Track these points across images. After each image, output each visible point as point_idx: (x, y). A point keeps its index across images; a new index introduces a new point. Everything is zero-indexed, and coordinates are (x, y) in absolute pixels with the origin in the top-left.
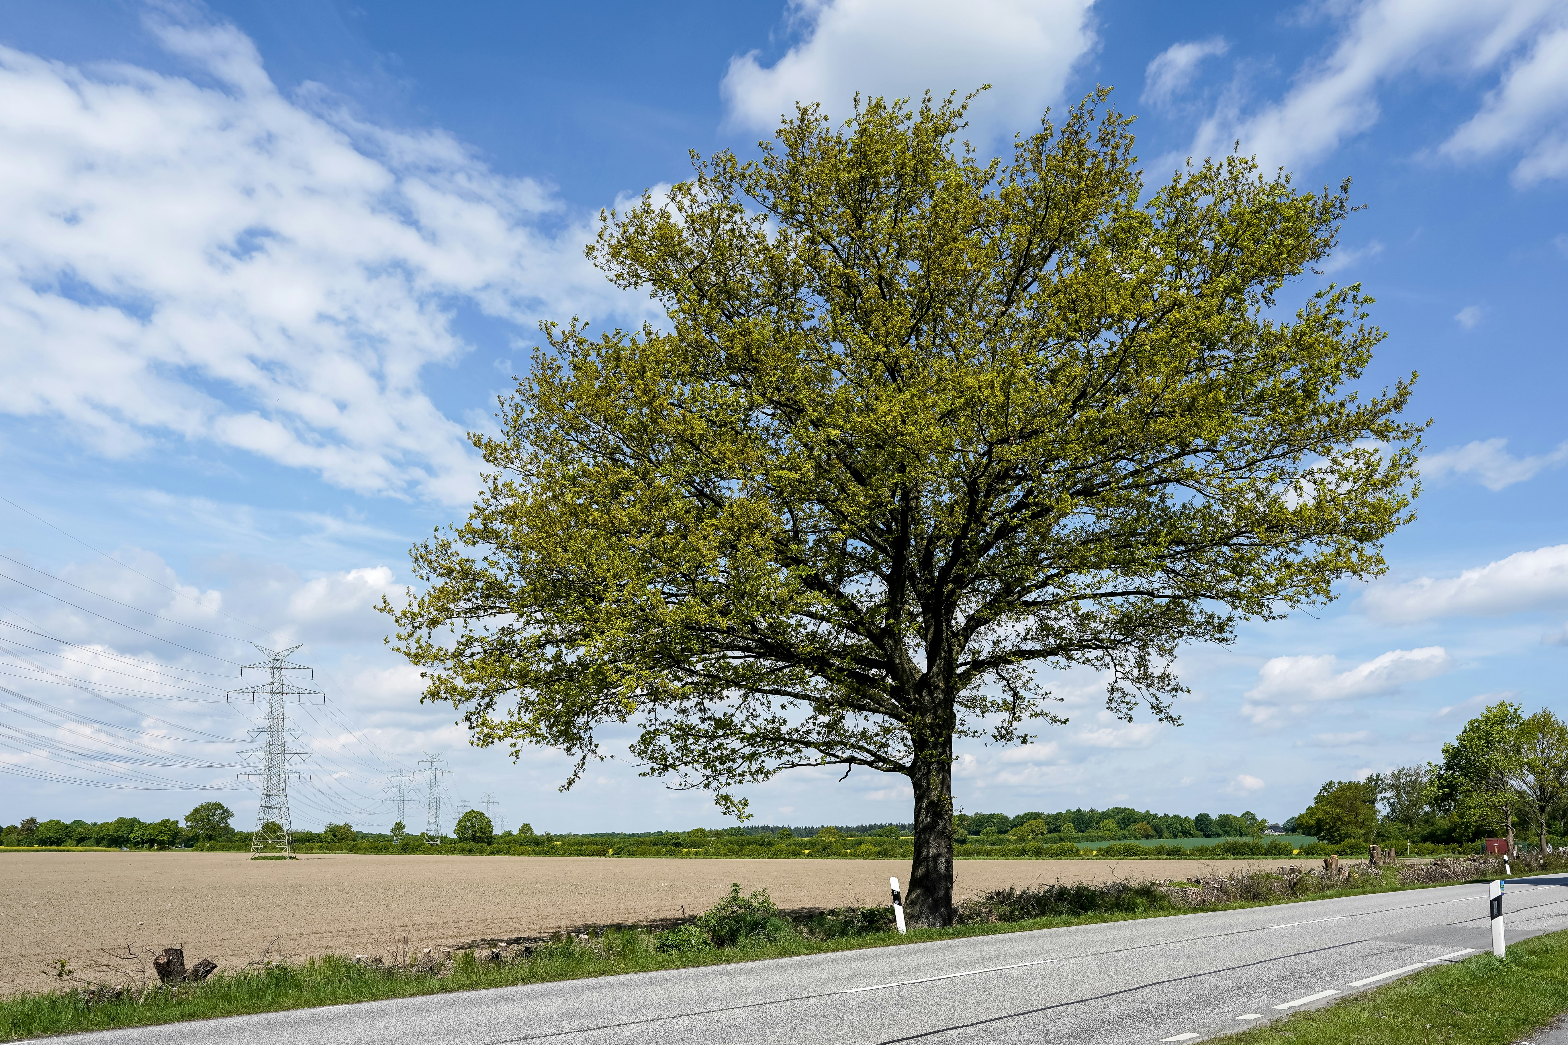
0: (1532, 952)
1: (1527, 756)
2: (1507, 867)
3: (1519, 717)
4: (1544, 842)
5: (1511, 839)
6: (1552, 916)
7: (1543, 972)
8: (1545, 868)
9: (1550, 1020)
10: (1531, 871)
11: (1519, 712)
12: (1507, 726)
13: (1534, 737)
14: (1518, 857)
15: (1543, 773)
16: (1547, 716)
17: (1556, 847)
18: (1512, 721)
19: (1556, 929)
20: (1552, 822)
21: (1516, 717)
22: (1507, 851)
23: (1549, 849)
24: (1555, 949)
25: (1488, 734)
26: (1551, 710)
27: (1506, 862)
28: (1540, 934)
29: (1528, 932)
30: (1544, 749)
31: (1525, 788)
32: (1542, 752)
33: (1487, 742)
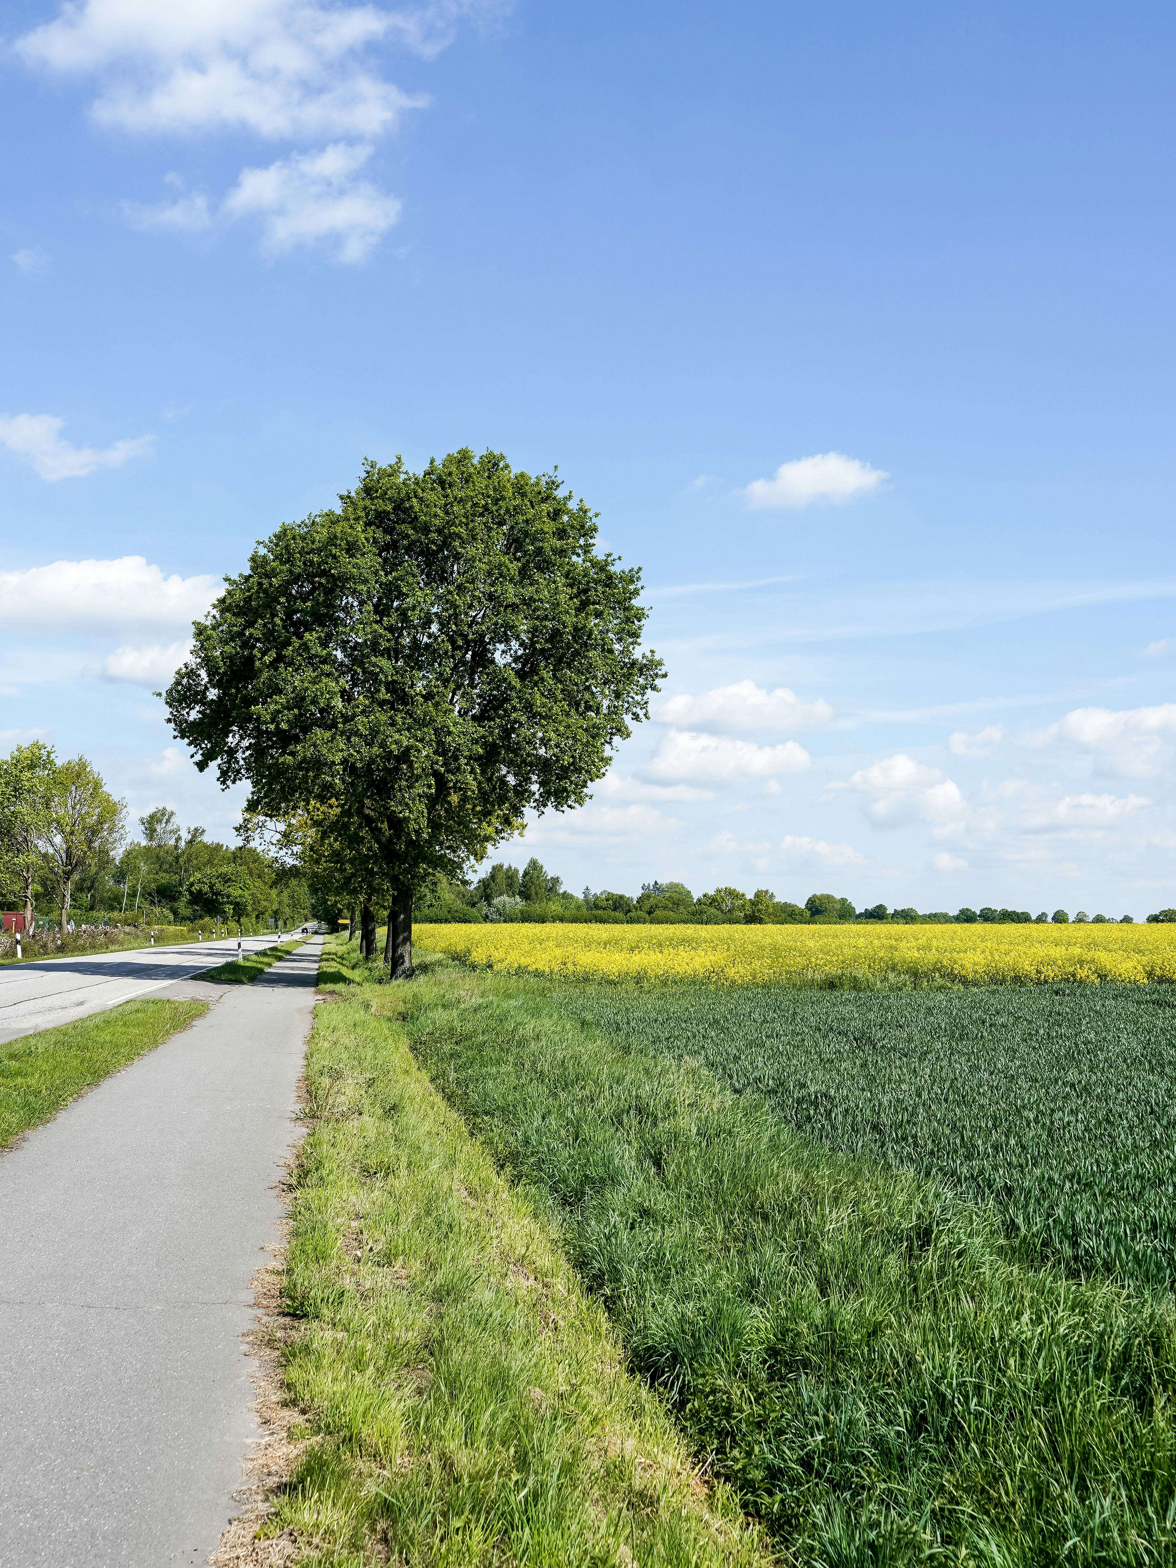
0: (13, 1056)
1: (58, 811)
2: (19, 947)
3: (51, 762)
4: (64, 918)
5: (28, 913)
6: (51, 1009)
7: (19, 1080)
8: (61, 949)
9: (12, 1139)
10: (46, 953)
11: (53, 756)
12: (39, 772)
13: (66, 789)
14: (34, 936)
15: (72, 833)
16: (82, 765)
17: (78, 925)
18: (45, 768)
19: (50, 1026)
20: (79, 894)
21: (48, 763)
22: (21, 927)
23: (70, 928)
24: (40, 1050)
25: (18, 780)
26: (87, 758)
27: (18, 942)
28: (31, 1032)
29: (19, 1030)
30: (75, 804)
31: (51, 851)
32: (73, 808)
33: (15, 790)
